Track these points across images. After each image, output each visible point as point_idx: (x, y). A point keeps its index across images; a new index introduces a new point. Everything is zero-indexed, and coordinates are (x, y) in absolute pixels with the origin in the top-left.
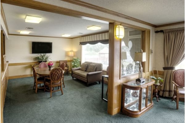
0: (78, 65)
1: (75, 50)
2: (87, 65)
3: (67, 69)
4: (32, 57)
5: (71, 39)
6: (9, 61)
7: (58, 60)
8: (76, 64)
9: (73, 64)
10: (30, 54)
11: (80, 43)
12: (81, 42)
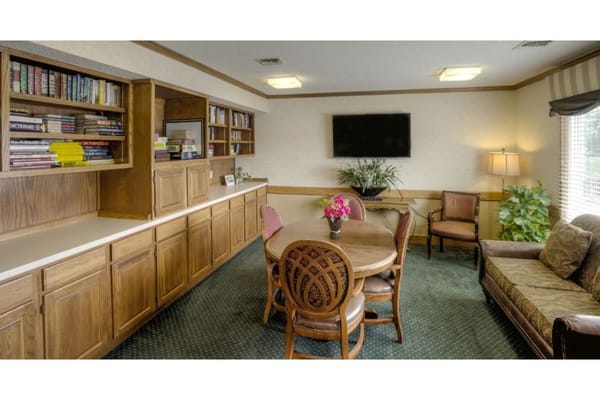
0: (535, 228)
1: (528, 144)
2: (585, 245)
3: (473, 235)
4: (333, 170)
5: (509, 93)
6: (270, 180)
7: (438, 186)
8: (524, 217)
9: (504, 214)
10: (329, 157)
11: (551, 103)
12: (559, 97)
